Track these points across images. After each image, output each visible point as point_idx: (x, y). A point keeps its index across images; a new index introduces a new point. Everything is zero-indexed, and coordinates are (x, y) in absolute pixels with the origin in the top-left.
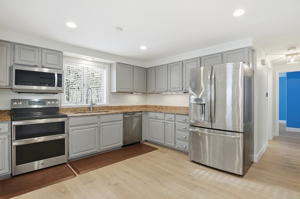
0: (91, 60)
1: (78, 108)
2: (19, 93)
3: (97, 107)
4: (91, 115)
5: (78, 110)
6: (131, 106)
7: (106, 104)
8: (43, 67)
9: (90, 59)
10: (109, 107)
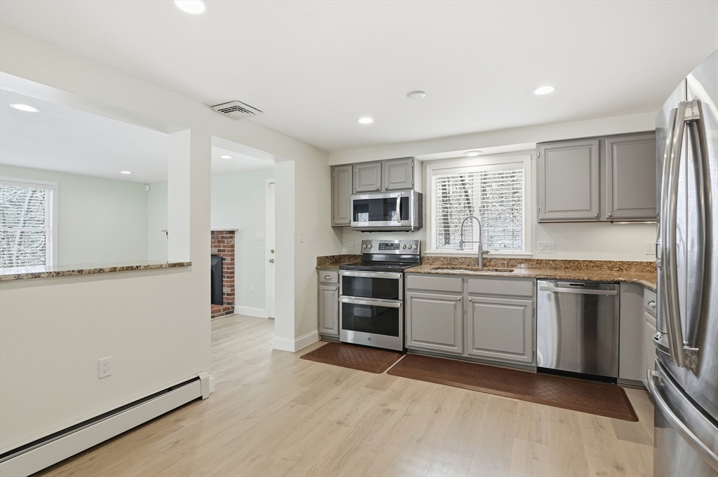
0: (476, 154)
1: (456, 258)
2: (363, 231)
3: (498, 259)
4: (447, 274)
5: (455, 263)
6: (616, 263)
7: (524, 253)
8: (387, 190)
9: (472, 153)
10: (533, 260)
